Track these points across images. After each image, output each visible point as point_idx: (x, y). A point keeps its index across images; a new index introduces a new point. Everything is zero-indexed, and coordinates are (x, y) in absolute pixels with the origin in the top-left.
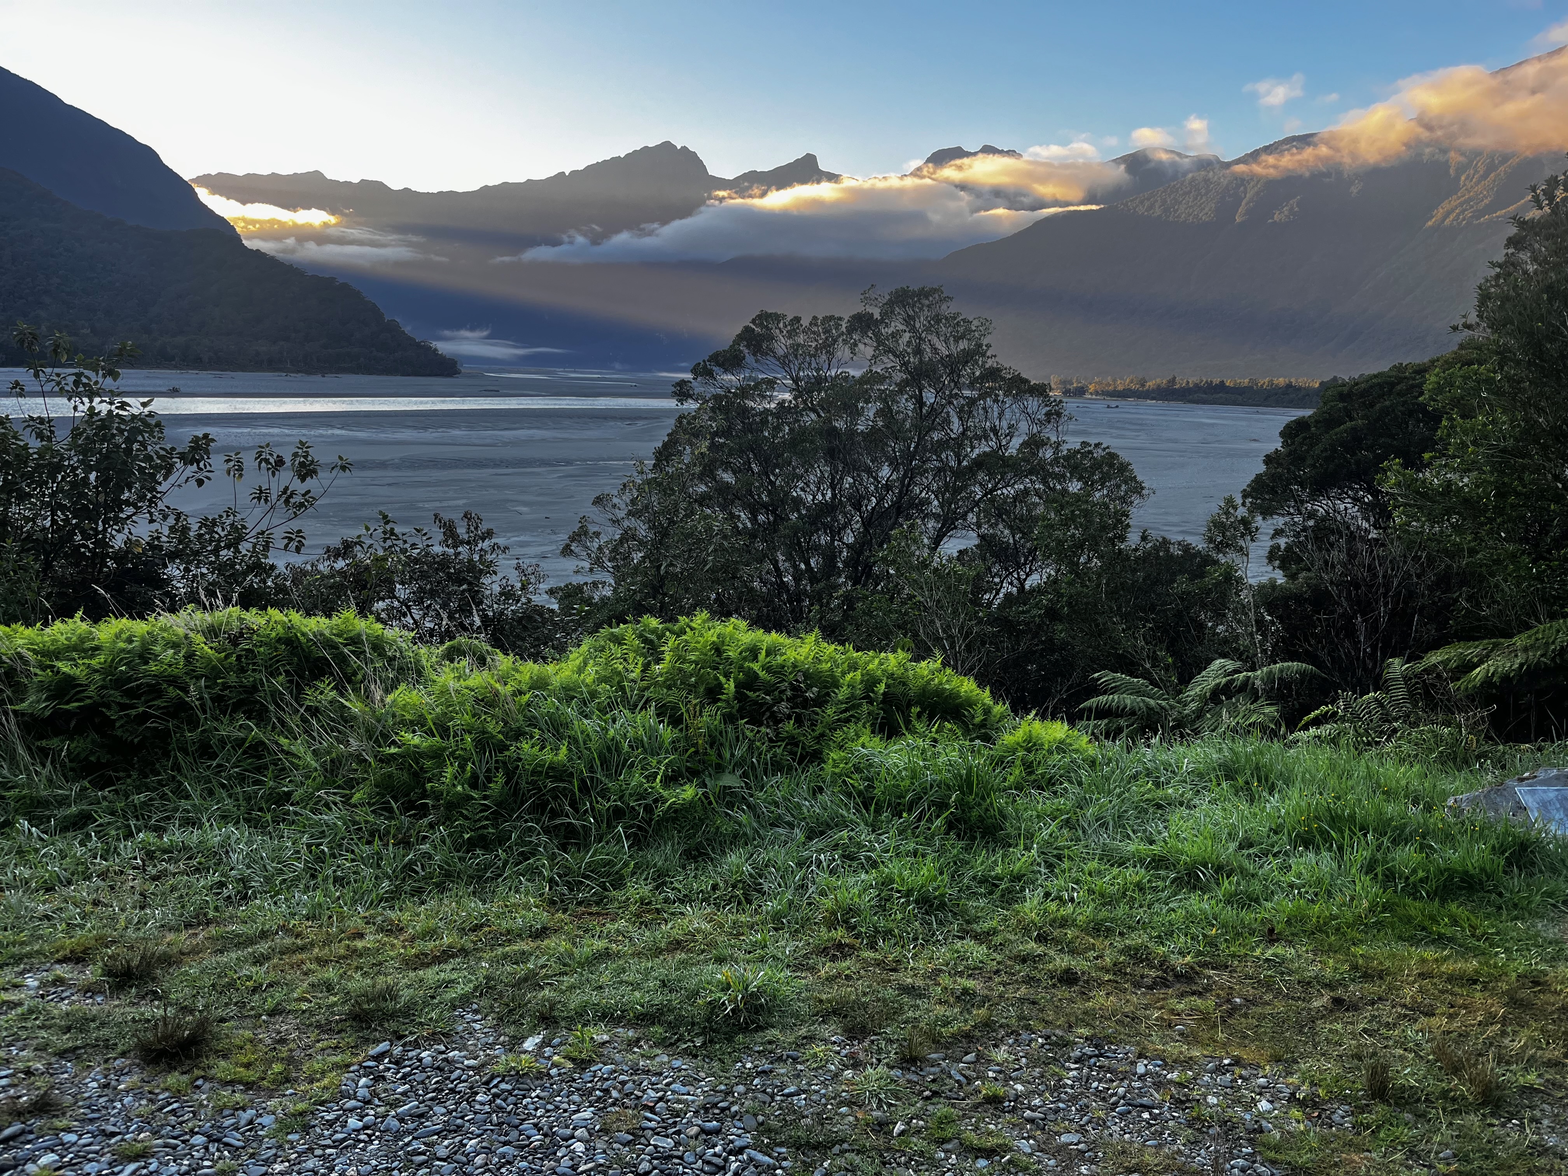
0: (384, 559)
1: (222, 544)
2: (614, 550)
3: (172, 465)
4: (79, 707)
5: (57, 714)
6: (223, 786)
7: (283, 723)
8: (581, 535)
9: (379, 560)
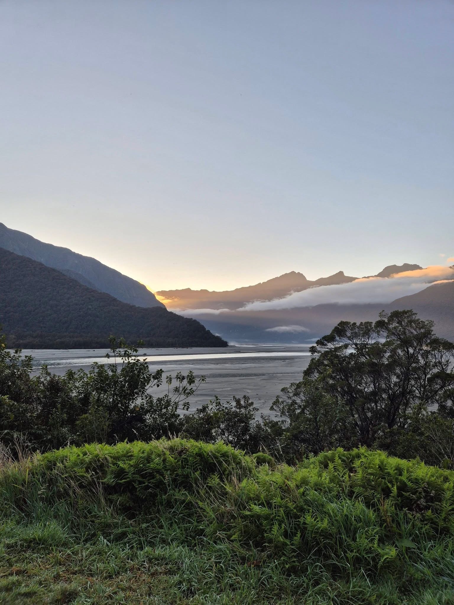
0: (218, 414)
1: (163, 407)
2: (289, 409)
3: (150, 380)
4: (124, 482)
5: (117, 484)
6: (176, 522)
7: (198, 492)
8: (276, 403)
9: (215, 414)
